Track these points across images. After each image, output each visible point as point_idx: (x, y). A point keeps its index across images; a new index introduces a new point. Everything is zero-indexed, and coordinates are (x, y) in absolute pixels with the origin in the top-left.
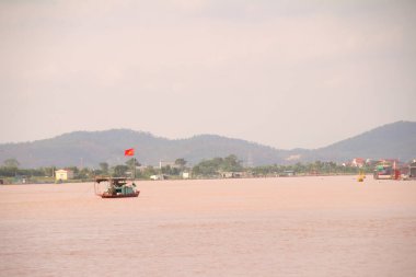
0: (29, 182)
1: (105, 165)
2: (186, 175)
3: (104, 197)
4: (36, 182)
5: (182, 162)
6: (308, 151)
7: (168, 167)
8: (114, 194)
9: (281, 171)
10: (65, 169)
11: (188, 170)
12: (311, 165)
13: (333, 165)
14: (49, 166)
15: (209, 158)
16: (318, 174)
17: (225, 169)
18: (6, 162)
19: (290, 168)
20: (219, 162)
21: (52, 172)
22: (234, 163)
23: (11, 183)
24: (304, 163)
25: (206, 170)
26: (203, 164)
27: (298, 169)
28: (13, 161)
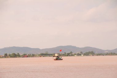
0: (49, 56)
1: (65, 53)
2: (82, 55)
3: (55, 60)
4: (51, 56)
5: (82, 52)
6: (110, 50)
7: (79, 53)
8: (57, 59)
9: (103, 55)
10: (57, 54)
11: (83, 54)
12: (110, 53)
13: (115, 53)
14: (54, 53)
15: (88, 52)
16: (111, 55)
17: (91, 54)
18: (46, 52)
19: (105, 54)
20: (90, 52)
21: (54, 54)
22: (93, 53)
23: (46, 57)
24: (109, 53)
25: (87, 54)
26: (86, 53)
27: (107, 54)
28: (47, 52)
